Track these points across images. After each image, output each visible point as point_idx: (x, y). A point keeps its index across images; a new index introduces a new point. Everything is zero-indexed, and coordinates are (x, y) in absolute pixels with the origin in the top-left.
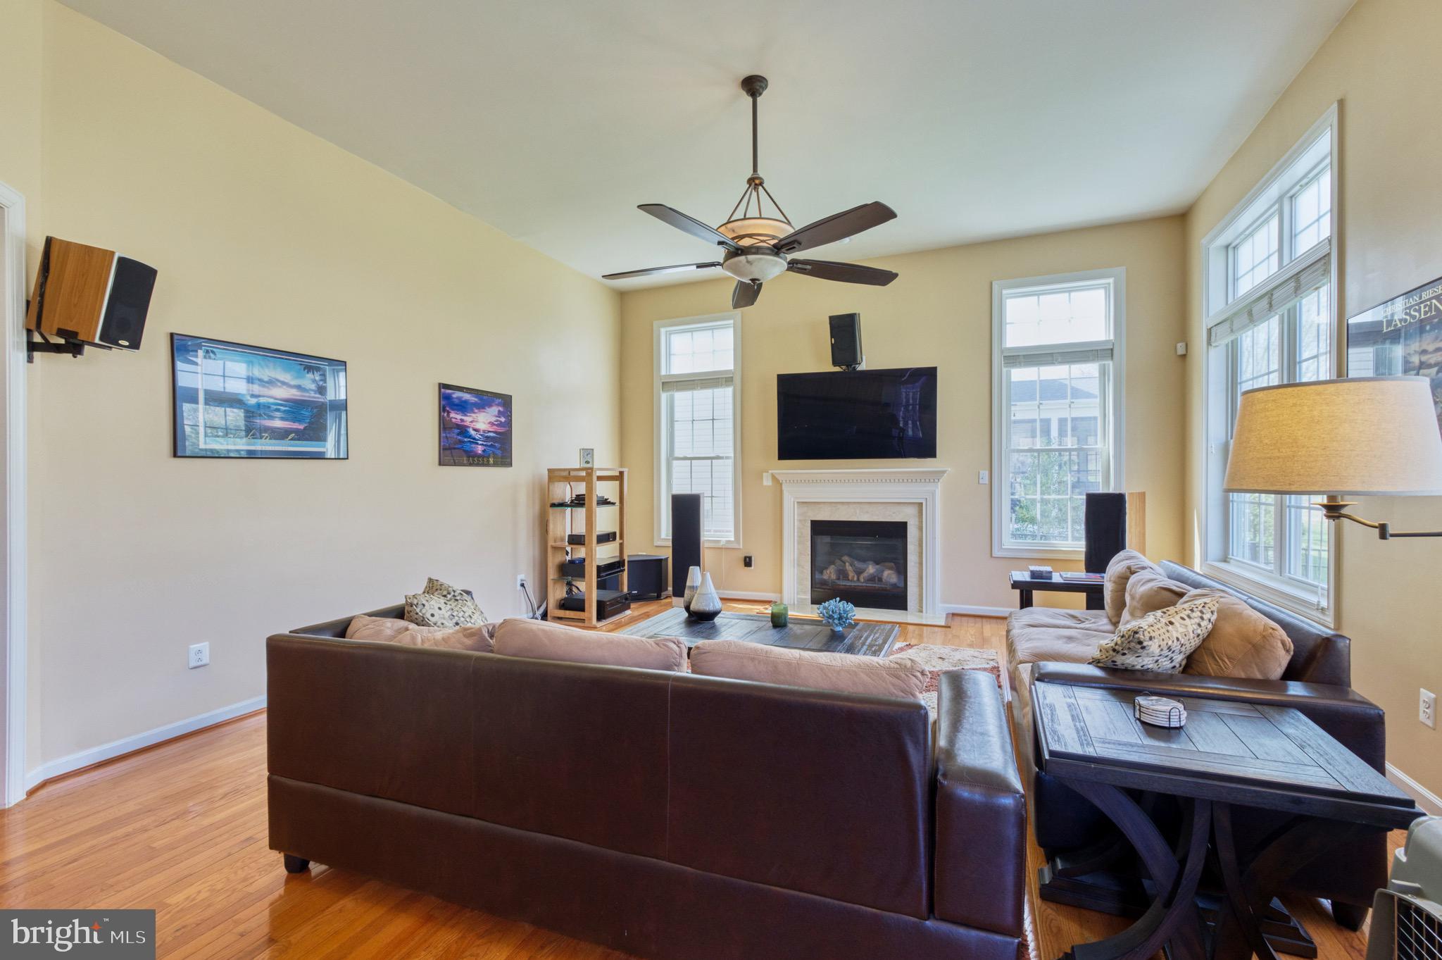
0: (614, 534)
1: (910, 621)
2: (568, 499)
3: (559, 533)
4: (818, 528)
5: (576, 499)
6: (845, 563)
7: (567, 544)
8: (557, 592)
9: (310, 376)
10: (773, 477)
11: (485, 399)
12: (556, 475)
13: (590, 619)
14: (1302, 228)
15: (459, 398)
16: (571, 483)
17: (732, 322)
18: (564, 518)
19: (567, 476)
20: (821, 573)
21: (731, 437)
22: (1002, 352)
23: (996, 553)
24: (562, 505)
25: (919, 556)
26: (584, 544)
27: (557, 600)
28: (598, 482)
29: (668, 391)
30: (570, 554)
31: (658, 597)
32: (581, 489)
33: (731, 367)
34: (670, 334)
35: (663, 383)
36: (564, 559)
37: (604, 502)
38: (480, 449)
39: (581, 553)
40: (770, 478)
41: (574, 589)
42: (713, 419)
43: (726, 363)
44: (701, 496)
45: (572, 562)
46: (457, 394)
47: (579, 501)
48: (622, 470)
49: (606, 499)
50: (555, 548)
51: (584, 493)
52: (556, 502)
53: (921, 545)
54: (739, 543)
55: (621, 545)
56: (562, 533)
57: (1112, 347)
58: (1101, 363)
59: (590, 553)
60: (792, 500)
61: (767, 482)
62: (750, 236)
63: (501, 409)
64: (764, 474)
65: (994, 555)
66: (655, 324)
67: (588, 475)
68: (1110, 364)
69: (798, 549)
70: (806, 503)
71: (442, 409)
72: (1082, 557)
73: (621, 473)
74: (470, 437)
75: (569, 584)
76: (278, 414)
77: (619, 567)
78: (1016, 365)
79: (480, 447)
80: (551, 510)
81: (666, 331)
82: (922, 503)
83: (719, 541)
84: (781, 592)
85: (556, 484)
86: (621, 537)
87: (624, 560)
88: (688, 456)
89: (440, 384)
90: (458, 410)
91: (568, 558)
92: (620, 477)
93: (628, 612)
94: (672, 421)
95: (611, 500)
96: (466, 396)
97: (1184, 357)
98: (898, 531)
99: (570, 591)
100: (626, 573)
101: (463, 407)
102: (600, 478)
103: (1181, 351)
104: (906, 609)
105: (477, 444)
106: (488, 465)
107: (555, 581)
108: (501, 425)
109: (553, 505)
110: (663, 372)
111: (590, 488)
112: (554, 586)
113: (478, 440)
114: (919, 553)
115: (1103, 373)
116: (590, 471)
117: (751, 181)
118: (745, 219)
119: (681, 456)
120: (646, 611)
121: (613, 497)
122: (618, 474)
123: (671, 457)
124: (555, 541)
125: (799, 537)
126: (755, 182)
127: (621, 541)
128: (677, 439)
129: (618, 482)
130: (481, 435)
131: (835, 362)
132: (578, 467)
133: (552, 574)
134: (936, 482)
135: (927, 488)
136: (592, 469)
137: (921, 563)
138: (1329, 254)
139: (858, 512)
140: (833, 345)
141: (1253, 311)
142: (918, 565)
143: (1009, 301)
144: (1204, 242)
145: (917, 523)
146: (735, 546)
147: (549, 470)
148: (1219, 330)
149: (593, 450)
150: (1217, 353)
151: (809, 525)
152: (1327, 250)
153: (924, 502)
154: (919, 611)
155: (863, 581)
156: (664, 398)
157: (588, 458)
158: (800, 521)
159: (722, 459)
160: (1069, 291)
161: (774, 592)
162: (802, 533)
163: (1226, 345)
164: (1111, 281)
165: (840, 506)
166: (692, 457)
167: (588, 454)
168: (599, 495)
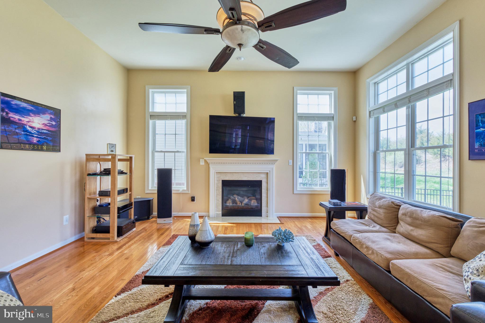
0: (127, 189)
2: (98, 171)
3: (92, 190)
4: (226, 184)
5: (104, 171)
6: (235, 198)
7: (98, 196)
8: (91, 223)
10: (205, 161)
12: (90, 158)
13: (113, 237)
14: (416, 76)
16: (100, 162)
17: (186, 90)
18: (96, 181)
19: (99, 158)
20: (226, 203)
21: (185, 142)
22: (297, 114)
23: (295, 192)
24: (95, 174)
25: (267, 194)
26: (110, 196)
27: (91, 228)
28: (119, 162)
29: (153, 119)
30: (99, 201)
31: (148, 218)
32: (108, 165)
33: (185, 111)
34: (154, 93)
35: (150, 115)
36: (95, 204)
37: (121, 173)
38: (35, 140)
39: (107, 200)
40: (203, 161)
41: (102, 220)
42: (176, 134)
43: (183, 108)
44: (172, 169)
45: (100, 206)
47: (107, 172)
48: (131, 156)
49: (122, 171)
50: (90, 199)
51: (110, 168)
52: (91, 173)
53: (267, 190)
54: (188, 191)
55: (131, 195)
56: (95, 190)
57: (333, 116)
58: (328, 121)
59: (114, 200)
60: (214, 171)
61: (202, 163)
64: (201, 160)
65: (294, 194)
66: (147, 87)
68: (332, 123)
69: (216, 193)
70: (220, 172)
71: (3, 110)
72: (329, 193)
73: (131, 158)
75: (99, 218)
77: (130, 207)
78: (302, 120)
79: (35, 138)
80: (88, 178)
81: (152, 92)
82: (268, 173)
83: (179, 190)
84: (208, 212)
85: (91, 162)
86: (131, 190)
87: (132, 203)
88: (163, 151)
91: (98, 204)
92: (130, 160)
93: (134, 229)
94: (154, 134)
95: (125, 171)
97: (355, 121)
98: (258, 184)
99: (99, 221)
100: (133, 210)
102: (120, 160)
103: (354, 119)
104: (261, 216)
105: (33, 136)
106: (42, 150)
107: (89, 217)
109: (89, 175)
110: (151, 110)
111: (114, 165)
112: (89, 220)
113: (33, 134)
114: (267, 193)
115: (329, 125)
116: (114, 157)
119: (159, 150)
120: (143, 227)
122: (129, 158)
123: (154, 151)
124: (90, 195)
125: (217, 187)
127: (130, 193)
128: (157, 142)
129: (129, 162)
130: (36, 131)
131: (235, 112)
132: (106, 153)
133: (88, 213)
134: (274, 164)
135: (271, 166)
136: (115, 155)
137: (267, 197)
138: (452, 79)
139: (242, 176)
140: (234, 105)
141: (398, 104)
142: (266, 198)
143: (298, 96)
144: (368, 80)
145: (266, 181)
146: (187, 192)
147: (86, 155)
148: (375, 111)
149: (115, 145)
150: (372, 120)
151: (221, 182)
152: (451, 78)
153: (269, 172)
154: (267, 217)
155: (243, 205)
156: (151, 122)
157: (113, 149)
158: (217, 180)
159: (180, 152)
160: (318, 94)
161: (205, 212)
162: (218, 186)
163: (375, 118)
164: (333, 92)
165: (234, 174)
166: (164, 150)
167: (112, 146)
168: (118, 169)
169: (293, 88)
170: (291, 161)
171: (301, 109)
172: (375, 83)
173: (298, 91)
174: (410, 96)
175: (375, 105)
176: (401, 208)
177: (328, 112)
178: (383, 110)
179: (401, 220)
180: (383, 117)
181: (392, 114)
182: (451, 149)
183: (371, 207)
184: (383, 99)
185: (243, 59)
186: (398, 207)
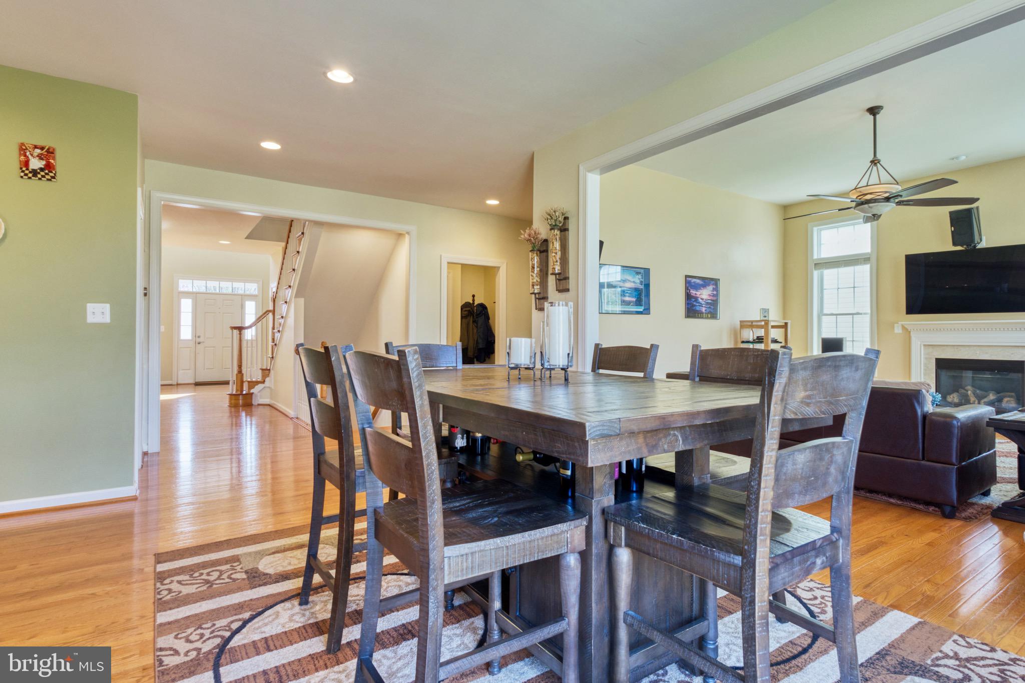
2: (751, 339)
4: (942, 363)
5: (757, 339)
9: (638, 276)
10: (903, 327)
11: (707, 281)
12: (744, 325)
15: (694, 282)
16: (753, 329)
19: (751, 325)
21: (868, 299)
24: (748, 342)
28: (772, 329)
29: (819, 269)
32: (761, 333)
33: (868, 250)
34: (821, 230)
35: (815, 264)
37: (775, 341)
38: (704, 309)
40: (900, 327)
42: (854, 287)
43: (865, 247)
44: (844, 340)
46: (694, 280)
47: (760, 340)
48: (786, 321)
51: (763, 335)
52: (745, 340)
60: (919, 343)
61: (898, 330)
62: (871, 193)
63: (714, 287)
64: (896, 325)
66: (809, 227)
67: (766, 324)
70: (931, 345)
71: (687, 288)
73: (786, 324)
74: (699, 303)
76: (627, 294)
80: (741, 345)
81: (818, 229)
85: (745, 329)
88: (834, 312)
89: (686, 276)
90: (694, 289)
92: (785, 326)
94: (822, 289)
96: (698, 281)
101: (697, 287)
102: (773, 327)
105: (702, 306)
106: (708, 318)
108: (714, 295)
109: (742, 343)
110: (815, 257)
111: (767, 332)
113: (703, 304)
116: (767, 322)
117: (872, 162)
118: (867, 186)
119: (829, 313)
121: (781, 338)
122: (784, 324)
123: (821, 314)
125: (925, 370)
126: (875, 162)
128: (825, 301)
129: (784, 329)
130: (705, 301)
131: (956, 245)
132: (759, 319)
136: (768, 321)
140: (952, 232)
147: (741, 322)
149: (768, 309)
151: (934, 361)
156: (816, 273)
157: (766, 315)
158: (926, 358)
159: (861, 314)
162: (928, 368)
166: (837, 313)
167: (765, 311)
168: (772, 337)
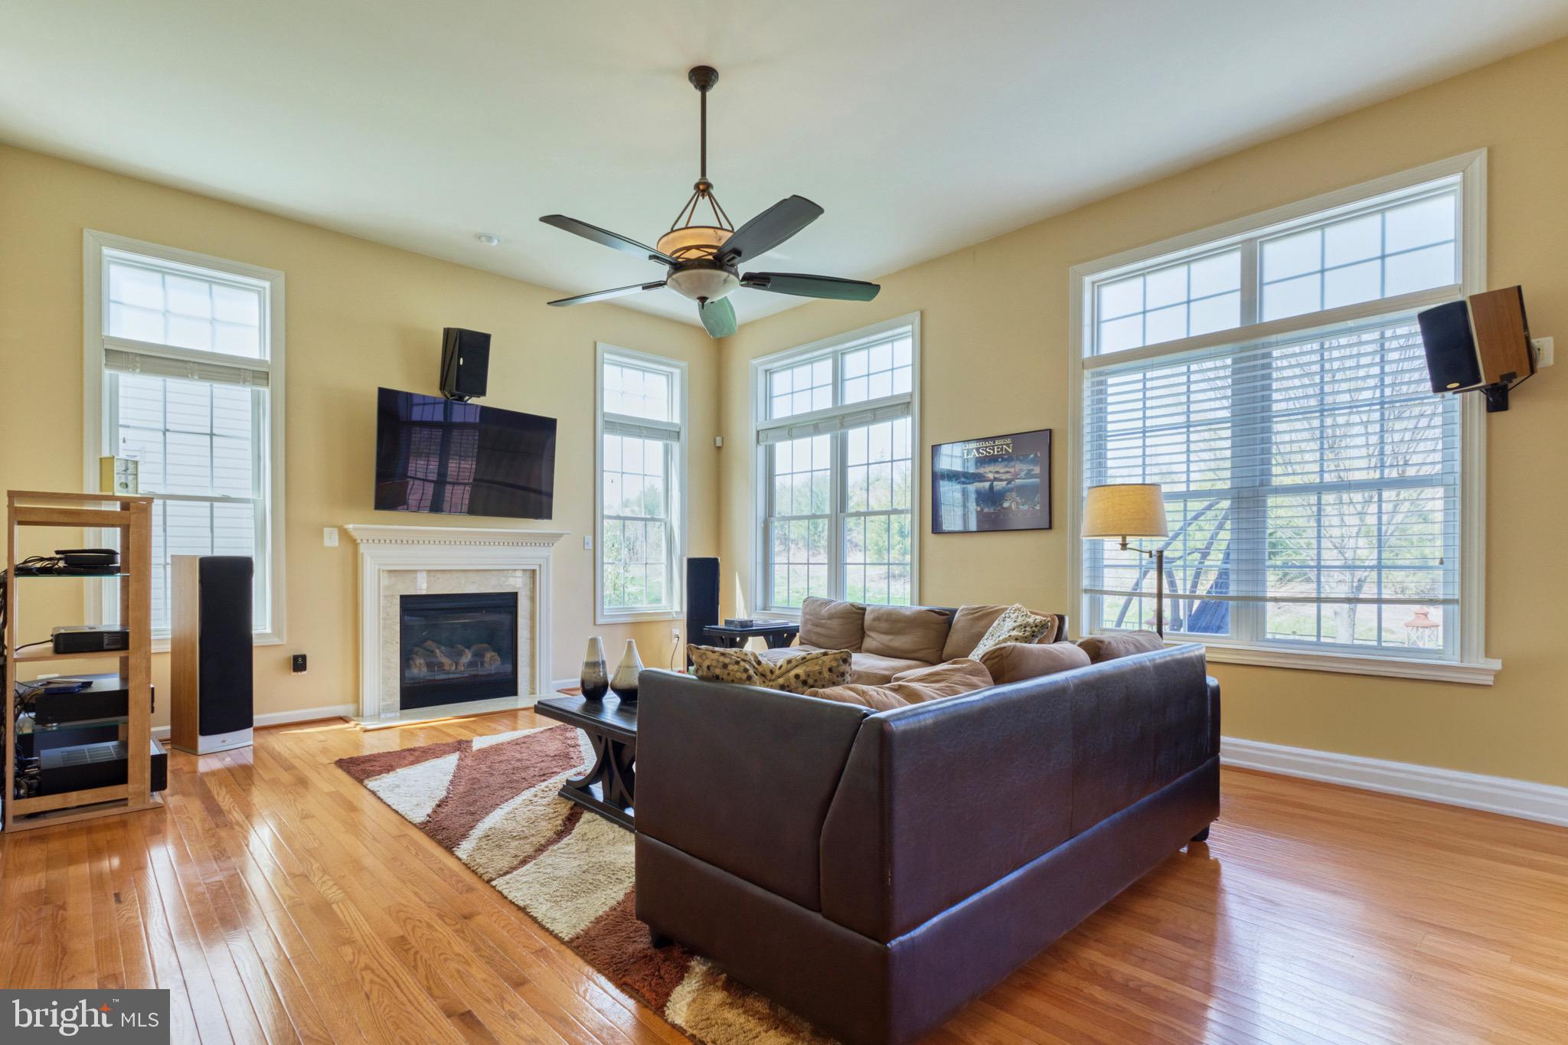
1: (520, 706)
4: (411, 605)
10: (344, 534)
13: (142, 796)
14: (850, 376)
20: (413, 666)
22: (603, 415)
23: (600, 621)
25: (531, 631)
29: (120, 368)
33: (265, 356)
35: (108, 350)
40: (336, 534)
42: (212, 434)
44: (255, 560)
53: (532, 619)
57: (678, 429)
58: (666, 442)
60: (376, 566)
61: (332, 539)
64: (326, 530)
65: (597, 623)
66: (90, 236)
68: (676, 447)
69: (384, 636)
70: (395, 571)
78: (611, 430)
82: (534, 570)
84: (358, 700)
88: (157, 492)
94: (114, 426)
97: (719, 448)
98: (507, 603)
103: (719, 444)
104: (516, 692)
110: (105, 331)
114: (530, 627)
115: (667, 452)
125: (384, 620)
126: (701, 188)
131: (459, 389)
134: (551, 545)
135: (543, 552)
137: (532, 639)
138: (910, 402)
139: (463, 582)
140: (460, 367)
141: (820, 426)
142: (529, 641)
143: (605, 366)
144: (755, 362)
145: (529, 593)
146: (276, 641)
148: (770, 433)
150: (761, 449)
151: (398, 601)
152: (908, 400)
153: (537, 568)
154: (531, 694)
155: (463, 668)
158: (387, 596)
160: (644, 370)
161: (344, 703)
162: (388, 614)
163: (766, 446)
164: (677, 372)
165: (439, 575)
166: (163, 491)
169: (595, 343)
170: (589, 538)
171: (611, 405)
172: (766, 371)
173: (606, 356)
174: (844, 416)
175: (766, 419)
176: (867, 612)
177: (665, 420)
178: (788, 433)
179: (870, 630)
180: (782, 448)
181: (802, 444)
182: (909, 516)
183: (810, 620)
184: (782, 410)
185: (495, 242)
186: (861, 611)
